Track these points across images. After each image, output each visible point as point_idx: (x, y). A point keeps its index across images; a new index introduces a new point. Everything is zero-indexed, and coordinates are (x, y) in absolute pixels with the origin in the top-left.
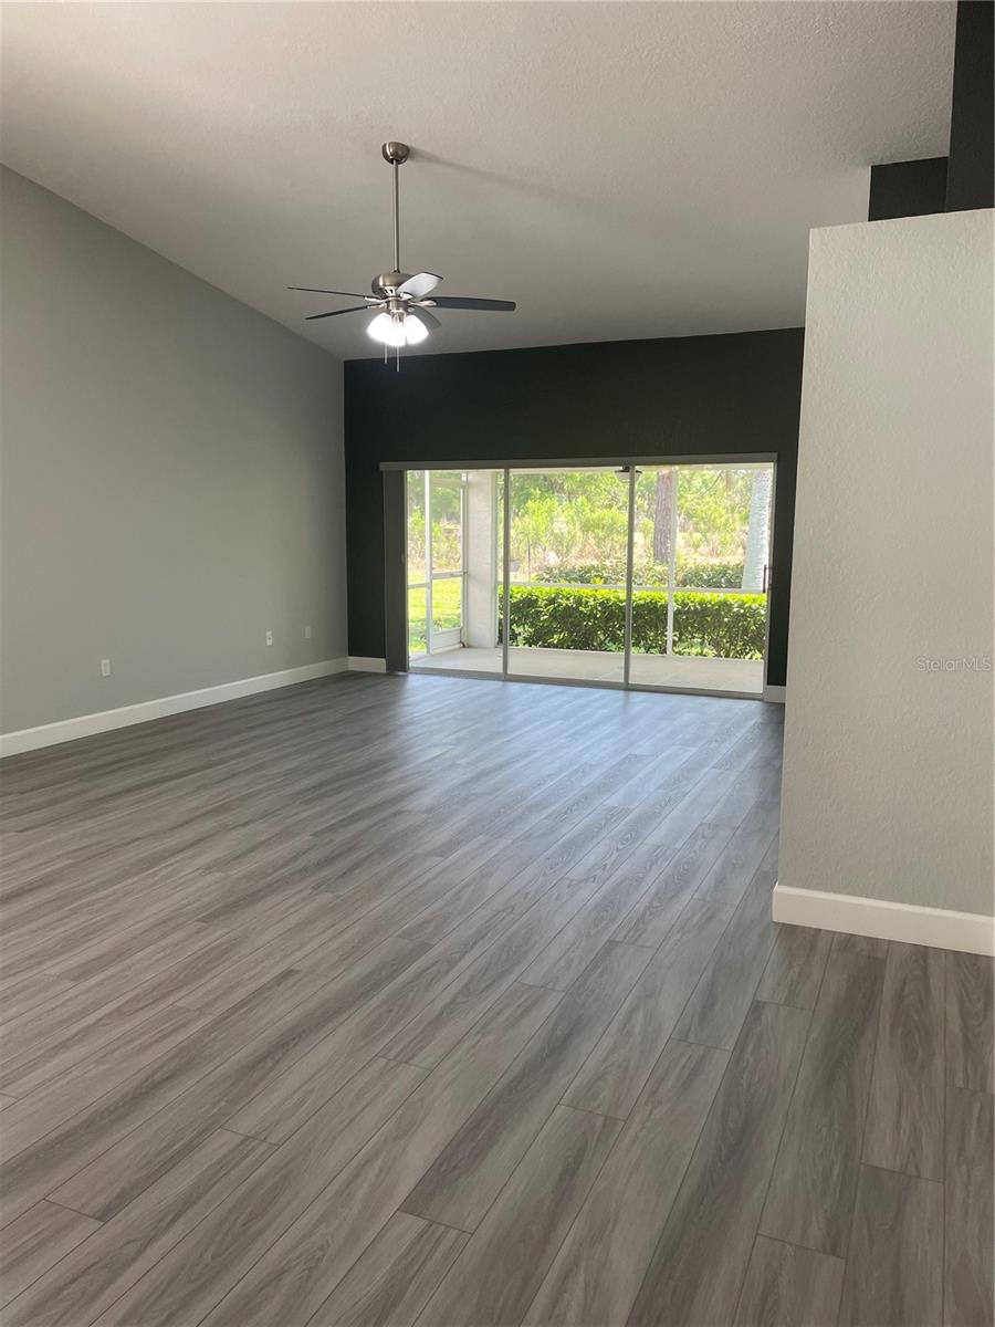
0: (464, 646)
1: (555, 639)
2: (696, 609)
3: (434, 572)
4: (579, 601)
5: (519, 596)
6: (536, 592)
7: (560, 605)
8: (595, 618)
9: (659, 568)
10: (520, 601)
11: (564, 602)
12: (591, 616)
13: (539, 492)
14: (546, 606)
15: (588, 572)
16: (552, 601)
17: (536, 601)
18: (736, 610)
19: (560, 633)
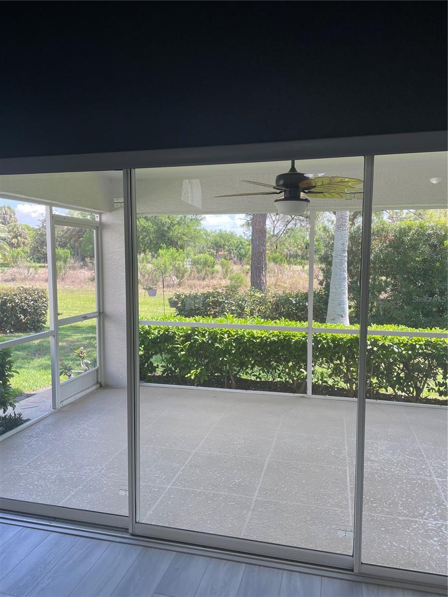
0: (101, 386)
1: (192, 374)
2: (329, 347)
3: (60, 318)
4: (214, 337)
5: (156, 332)
6: (173, 329)
7: (196, 340)
8: (230, 354)
9: (258, 295)
10: (157, 338)
11: (200, 339)
12: (226, 352)
13: (165, 246)
14: (183, 342)
15: (207, 297)
16: (188, 337)
17: (173, 337)
18: (369, 347)
19: (197, 368)
